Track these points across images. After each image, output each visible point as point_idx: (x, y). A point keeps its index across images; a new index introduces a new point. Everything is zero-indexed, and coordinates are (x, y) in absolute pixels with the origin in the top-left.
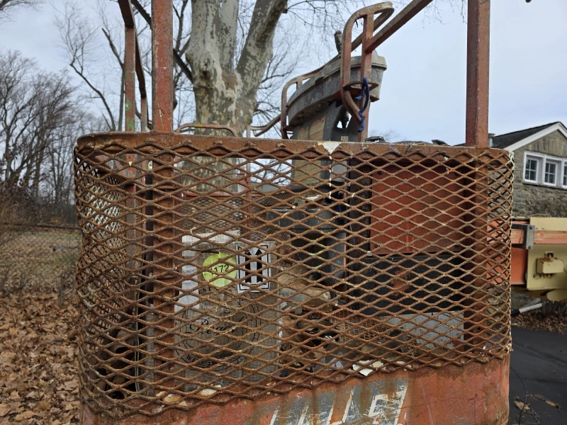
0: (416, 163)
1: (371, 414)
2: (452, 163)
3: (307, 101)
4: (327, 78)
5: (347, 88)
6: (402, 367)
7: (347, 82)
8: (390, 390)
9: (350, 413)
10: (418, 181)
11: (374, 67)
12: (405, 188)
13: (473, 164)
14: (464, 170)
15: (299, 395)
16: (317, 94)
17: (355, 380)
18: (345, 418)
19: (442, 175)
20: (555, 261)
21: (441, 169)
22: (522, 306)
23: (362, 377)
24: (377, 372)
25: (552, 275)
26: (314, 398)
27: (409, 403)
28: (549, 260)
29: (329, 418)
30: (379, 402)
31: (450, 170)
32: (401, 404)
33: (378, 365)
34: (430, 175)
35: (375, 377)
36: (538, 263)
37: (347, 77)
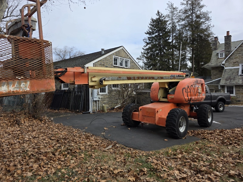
0: (27, 41)
1: (21, 86)
2: (35, 42)
3: (13, 28)
4: (18, 22)
5: (24, 26)
6: (28, 78)
7: (23, 24)
8: (26, 82)
9: (16, 85)
10: (28, 44)
11: (32, 21)
12: (25, 45)
13: (40, 42)
14: (38, 43)
15: (4, 81)
16: (16, 26)
17: (17, 80)
18: (15, 86)
19: (33, 44)
20: (95, 78)
21: (33, 42)
22: (116, 106)
23: (19, 79)
24: (22, 79)
25: (95, 81)
26: (8, 82)
27: (30, 85)
28: (94, 77)
29: (12, 86)
30: (23, 84)
31: (35, 43)
32: (28, 85)
33: (22, 77)
34: (30, 43)
35: (22, 80)
36: (91, 78)
37: (24, 23)
